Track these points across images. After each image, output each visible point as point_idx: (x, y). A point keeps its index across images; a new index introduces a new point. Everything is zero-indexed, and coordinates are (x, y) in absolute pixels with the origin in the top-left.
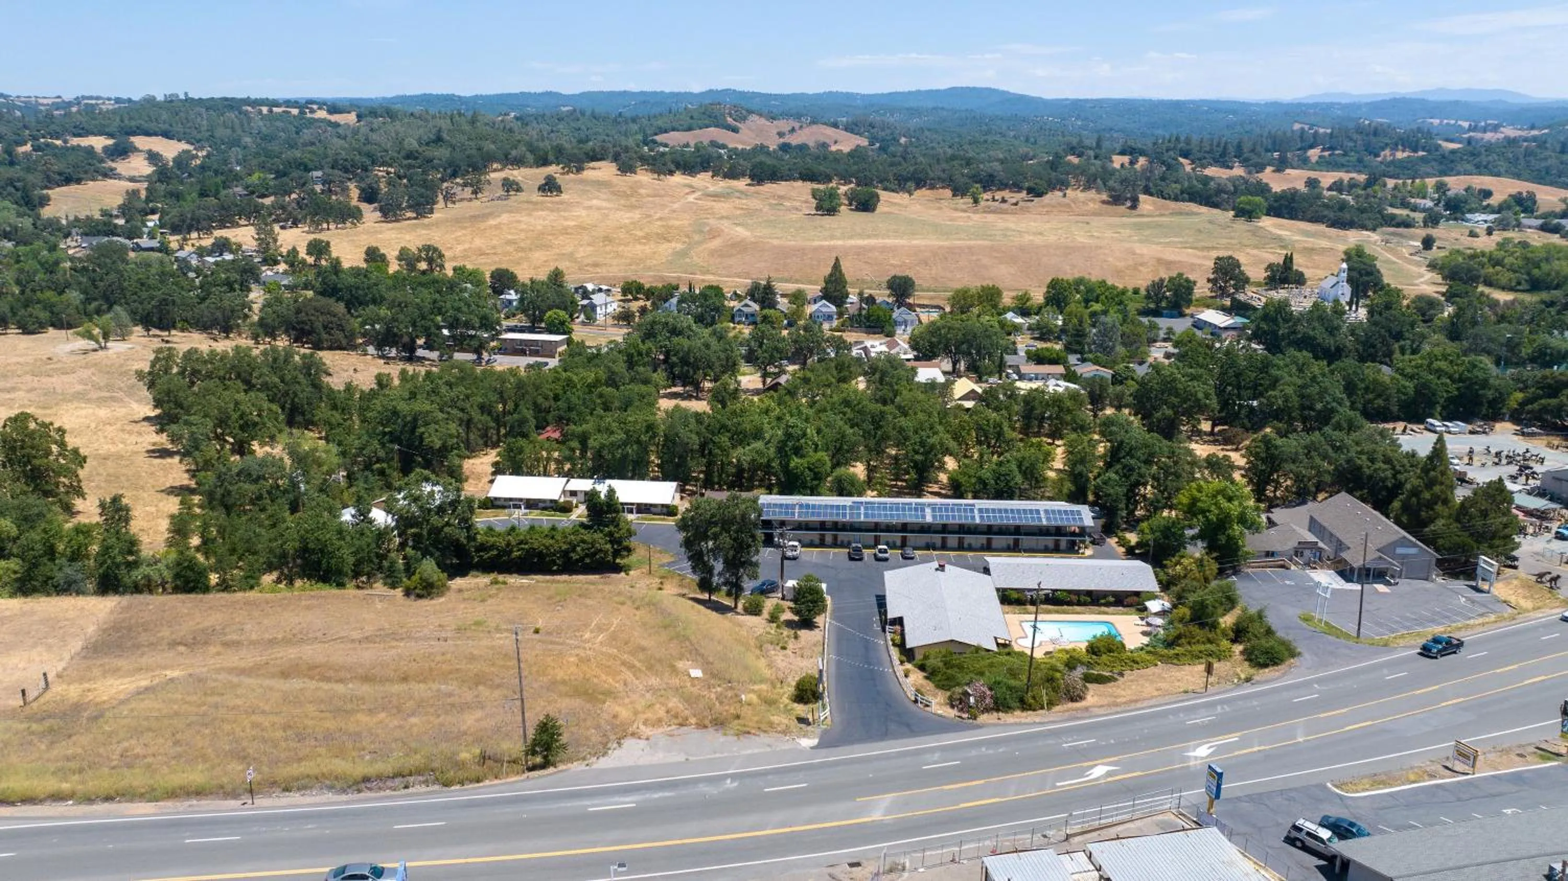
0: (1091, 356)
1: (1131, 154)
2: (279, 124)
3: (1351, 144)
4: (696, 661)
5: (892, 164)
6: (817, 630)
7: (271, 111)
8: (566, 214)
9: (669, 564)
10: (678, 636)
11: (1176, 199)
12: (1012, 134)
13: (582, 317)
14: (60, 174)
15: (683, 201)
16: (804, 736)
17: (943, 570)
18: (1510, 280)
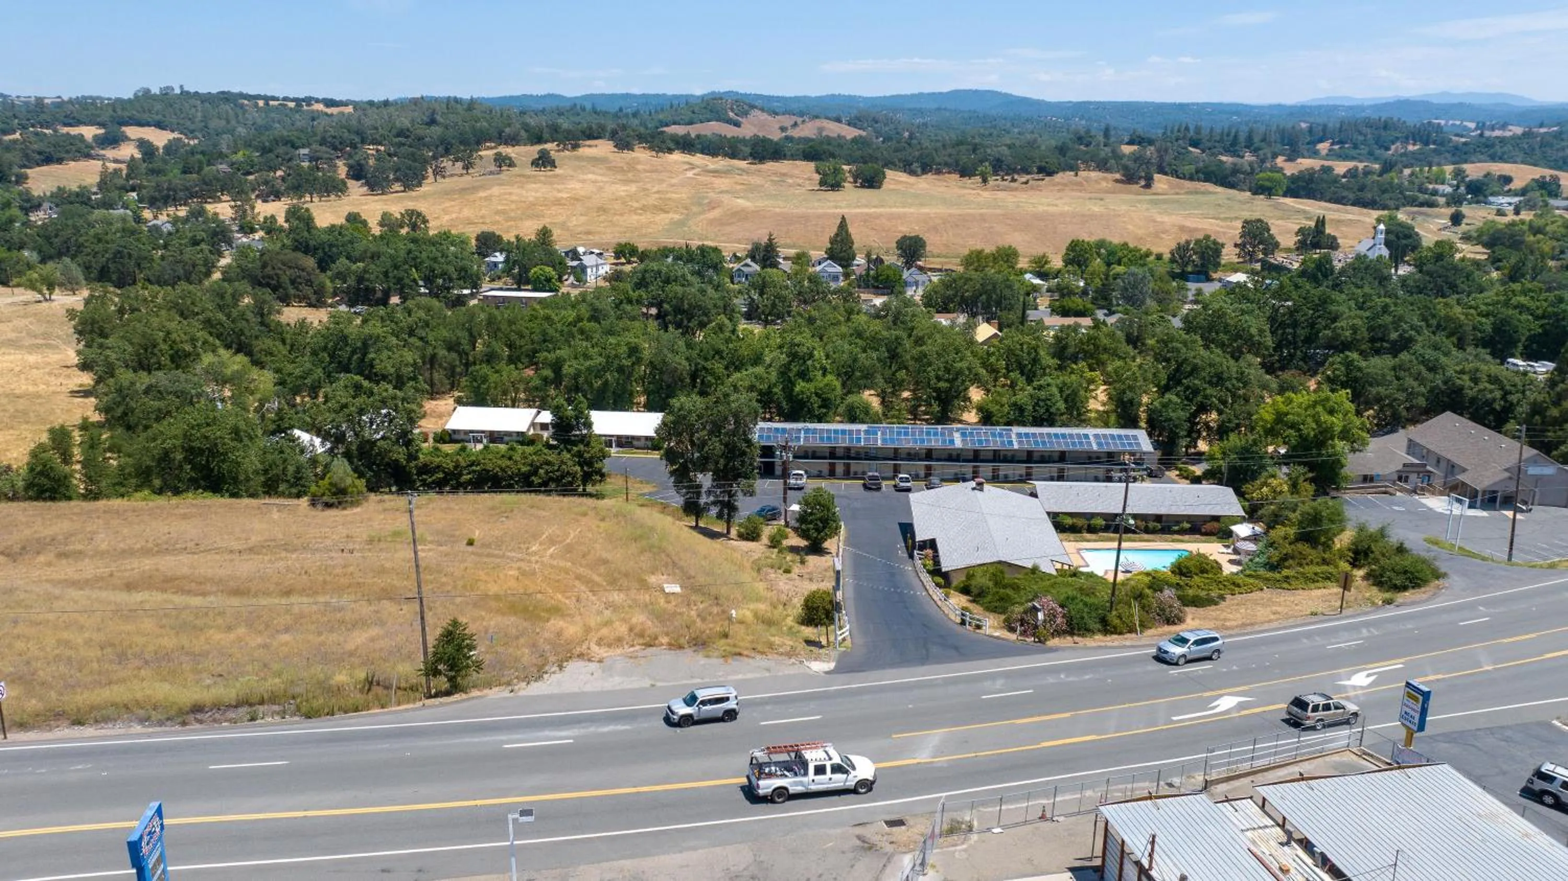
0: (1120, 308)
1: (1139, 143)
2: (273, 115)
3: (1361, 138)
4: (674, 574)
5: (896, 150)
6: (828, 557)
7: (267, 104)
8: (560, 187)
9: (650, 494)
10: (651, 547)
11: (1191, 179)
12: (1016, 130)
13: (572, 278)
14: (40, 153)
15: (681, 177)
16: (816, 659)
17: (981, 490)
18: (1553, 248)
